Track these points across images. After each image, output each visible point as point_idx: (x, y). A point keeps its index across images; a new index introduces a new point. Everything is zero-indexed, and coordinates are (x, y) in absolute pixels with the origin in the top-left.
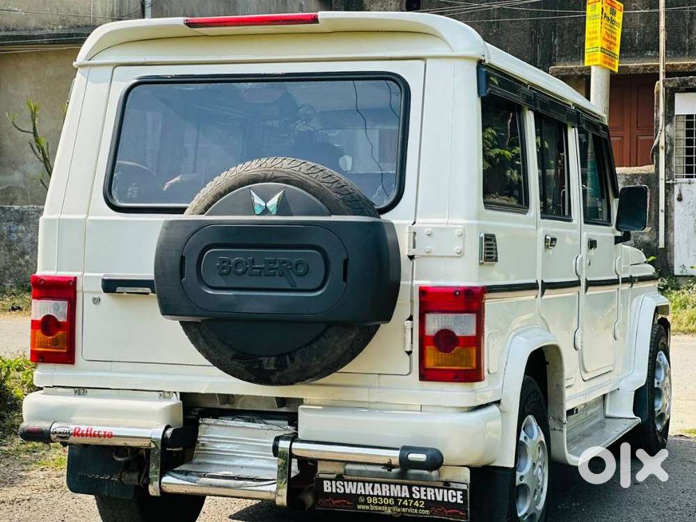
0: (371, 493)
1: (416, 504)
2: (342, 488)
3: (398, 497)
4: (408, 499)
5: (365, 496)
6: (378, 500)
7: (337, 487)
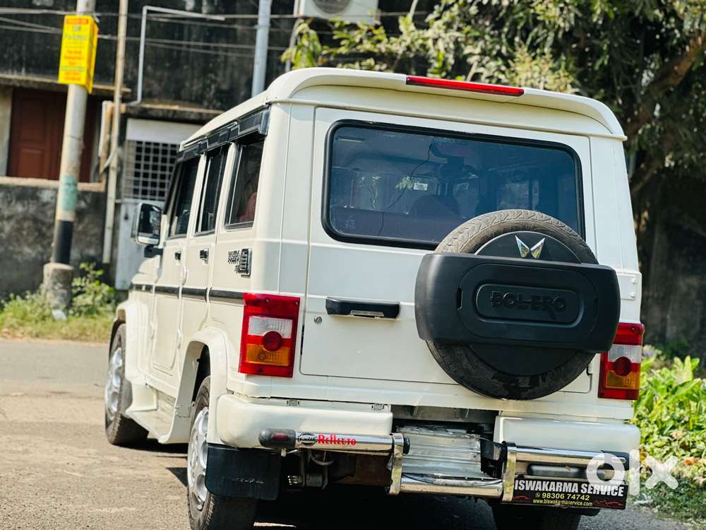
0: (547, 490)
1: (583, 498)
2: (523, 486)
3: (568, 493)
4: (576, 494)
5: (542, 492)
6: (552, 496)
7: (519, 485)
